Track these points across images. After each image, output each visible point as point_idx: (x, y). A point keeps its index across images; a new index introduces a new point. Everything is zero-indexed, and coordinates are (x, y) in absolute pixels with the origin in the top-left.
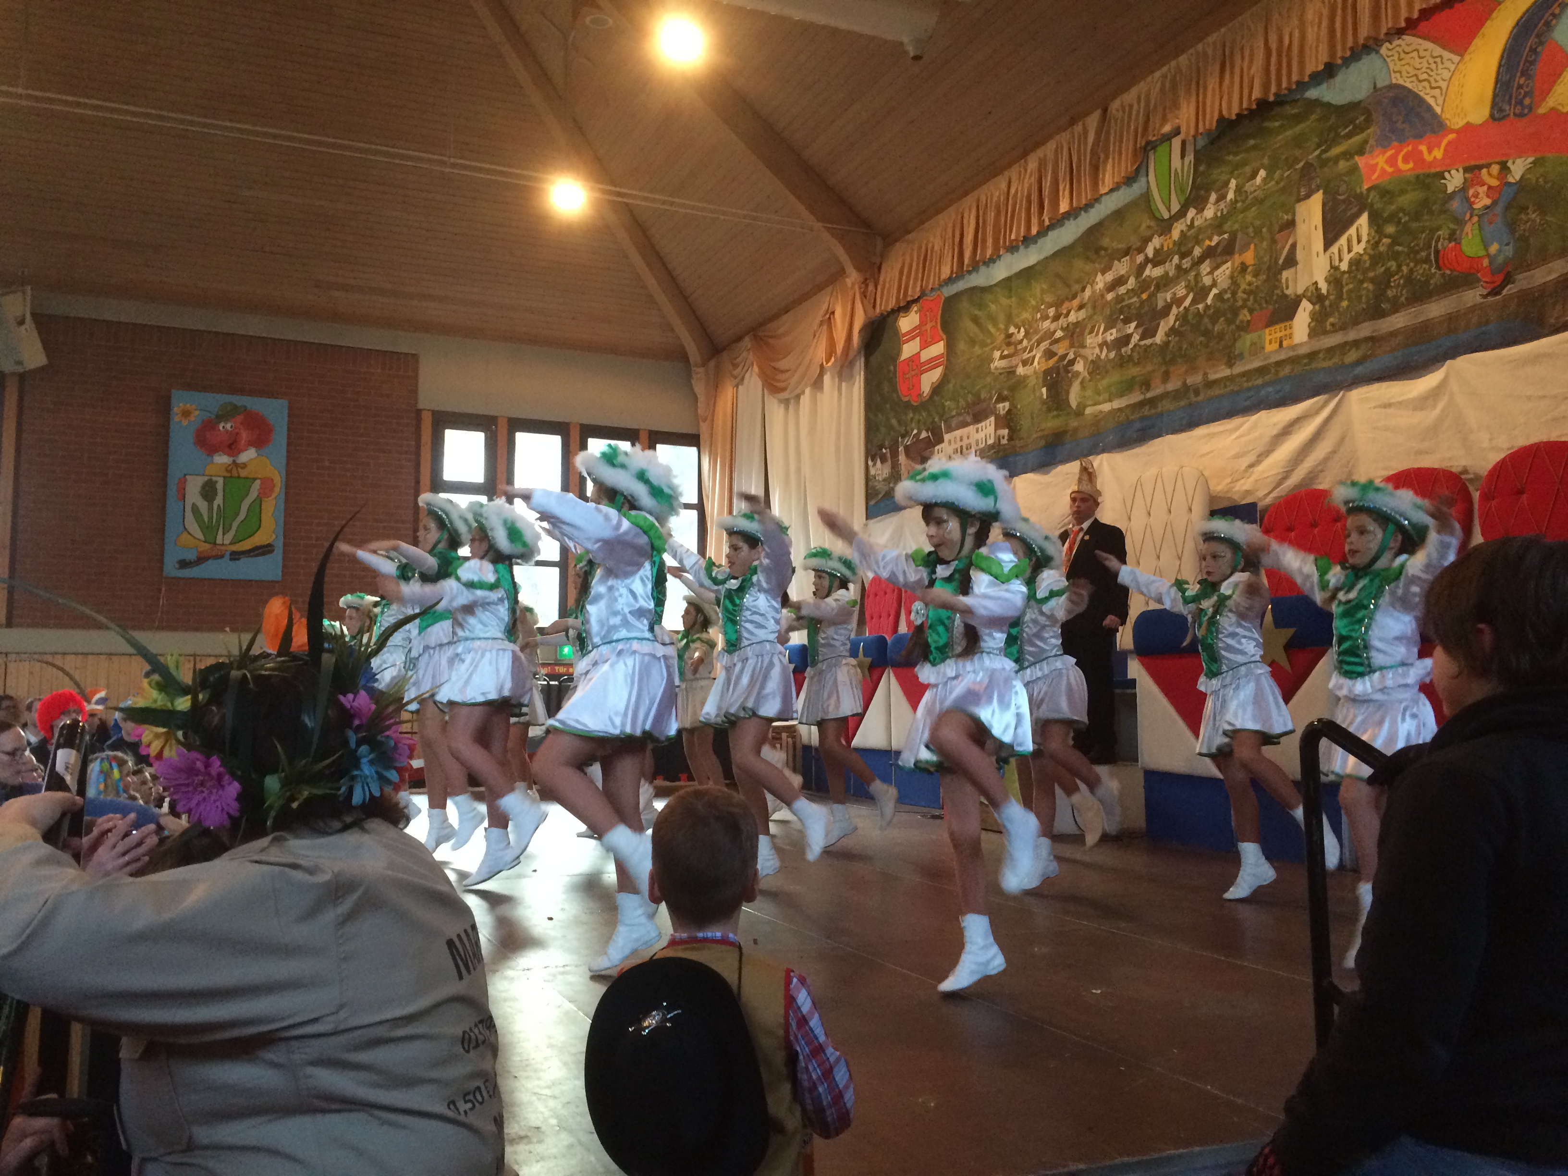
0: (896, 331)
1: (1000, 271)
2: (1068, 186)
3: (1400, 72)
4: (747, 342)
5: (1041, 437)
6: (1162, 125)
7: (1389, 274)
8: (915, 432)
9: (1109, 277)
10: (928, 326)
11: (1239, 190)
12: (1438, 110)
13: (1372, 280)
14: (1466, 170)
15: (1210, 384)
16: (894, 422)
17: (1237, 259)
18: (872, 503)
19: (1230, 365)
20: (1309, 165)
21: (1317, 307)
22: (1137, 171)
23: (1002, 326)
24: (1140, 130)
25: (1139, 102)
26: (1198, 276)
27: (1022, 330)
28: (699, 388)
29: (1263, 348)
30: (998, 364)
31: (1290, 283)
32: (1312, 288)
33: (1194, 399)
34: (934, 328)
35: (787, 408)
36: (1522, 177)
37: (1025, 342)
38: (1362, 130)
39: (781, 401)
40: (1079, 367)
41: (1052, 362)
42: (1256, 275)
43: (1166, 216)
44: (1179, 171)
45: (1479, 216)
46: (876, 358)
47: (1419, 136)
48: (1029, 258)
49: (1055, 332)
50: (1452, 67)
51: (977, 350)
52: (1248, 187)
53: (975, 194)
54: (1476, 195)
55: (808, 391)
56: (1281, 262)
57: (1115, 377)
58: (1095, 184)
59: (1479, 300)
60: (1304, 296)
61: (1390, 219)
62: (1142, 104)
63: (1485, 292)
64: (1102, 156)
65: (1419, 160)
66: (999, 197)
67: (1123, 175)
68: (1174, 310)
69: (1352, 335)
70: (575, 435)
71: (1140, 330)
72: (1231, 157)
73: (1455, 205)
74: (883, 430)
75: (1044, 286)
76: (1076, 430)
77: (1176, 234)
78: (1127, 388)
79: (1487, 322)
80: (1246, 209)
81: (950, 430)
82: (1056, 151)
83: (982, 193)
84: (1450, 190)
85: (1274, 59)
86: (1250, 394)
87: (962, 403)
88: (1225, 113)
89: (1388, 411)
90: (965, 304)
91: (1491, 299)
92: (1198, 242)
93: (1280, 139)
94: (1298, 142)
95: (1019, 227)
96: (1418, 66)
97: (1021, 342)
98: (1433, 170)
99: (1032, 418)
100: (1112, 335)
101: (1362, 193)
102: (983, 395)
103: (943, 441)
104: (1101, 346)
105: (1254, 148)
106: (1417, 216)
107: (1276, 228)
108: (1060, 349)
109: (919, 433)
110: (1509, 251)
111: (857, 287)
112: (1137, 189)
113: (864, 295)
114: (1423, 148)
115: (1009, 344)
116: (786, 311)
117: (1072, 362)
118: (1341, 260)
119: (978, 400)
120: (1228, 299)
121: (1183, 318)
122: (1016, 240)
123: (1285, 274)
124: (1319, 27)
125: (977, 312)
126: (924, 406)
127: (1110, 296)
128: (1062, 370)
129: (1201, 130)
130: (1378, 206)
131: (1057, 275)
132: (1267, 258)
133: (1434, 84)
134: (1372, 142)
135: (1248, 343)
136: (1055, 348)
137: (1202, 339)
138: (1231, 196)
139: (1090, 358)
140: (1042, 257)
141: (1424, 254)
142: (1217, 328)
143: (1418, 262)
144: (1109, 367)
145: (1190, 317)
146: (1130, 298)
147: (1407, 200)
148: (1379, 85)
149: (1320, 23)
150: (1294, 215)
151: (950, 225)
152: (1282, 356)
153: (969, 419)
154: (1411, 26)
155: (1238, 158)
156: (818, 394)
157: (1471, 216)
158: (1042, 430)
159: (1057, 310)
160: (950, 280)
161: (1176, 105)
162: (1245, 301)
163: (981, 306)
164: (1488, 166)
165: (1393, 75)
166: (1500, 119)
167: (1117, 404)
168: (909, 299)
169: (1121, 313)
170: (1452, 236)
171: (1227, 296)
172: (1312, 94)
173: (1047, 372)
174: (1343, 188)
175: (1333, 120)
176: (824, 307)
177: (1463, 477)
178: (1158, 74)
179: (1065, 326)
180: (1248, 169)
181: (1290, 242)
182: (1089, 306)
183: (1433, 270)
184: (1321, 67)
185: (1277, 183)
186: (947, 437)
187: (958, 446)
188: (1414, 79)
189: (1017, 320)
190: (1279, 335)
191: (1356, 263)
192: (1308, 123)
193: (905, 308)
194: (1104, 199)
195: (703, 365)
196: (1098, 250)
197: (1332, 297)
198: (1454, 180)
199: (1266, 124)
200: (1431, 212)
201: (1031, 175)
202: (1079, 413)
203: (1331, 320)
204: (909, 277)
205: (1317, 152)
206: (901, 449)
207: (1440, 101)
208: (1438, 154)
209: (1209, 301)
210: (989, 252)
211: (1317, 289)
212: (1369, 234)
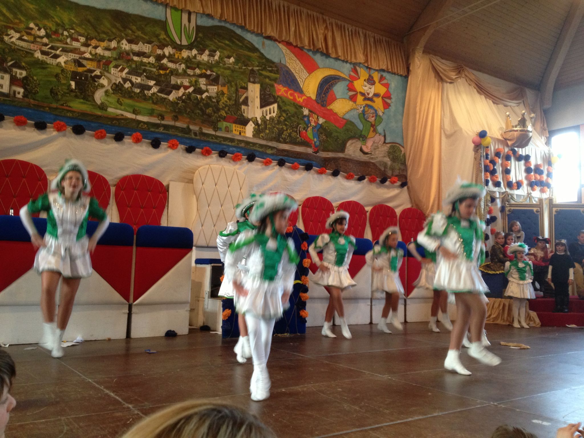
3: (289, 64)
7: (283, 129)
9: (134, 47)
11: (221, 58)
12: (301, 86)
13: (277, 128)
14: (310, 111)
15: (203, 134)
17: (220, 87)
19: (215, 130)
20: (253, 71)
21: (256, 127)
23: (22, 18)
26: (197, 82)
29: (231, 131)
31: (246, 112)
32: (255, 119)
33: (193, 136)
36: (322, 124)
38: (276, 73)
40: (104, 82)
41: (80, 69)
42: (229, 99)
43: (178, 43)
44: (187, 28)
45: (313, 128)
47: (295, 91)
49: (85, 52)
50: (306, 76)
52: (226, 60)
54: (312, 120)
56: (241, 100)
60: (251, 120)
61: (285, 111)
65: (295, 99)
68: (182, 90)
69: (269, 144)
71: (158, 88)
72: (216, 41)
76: (100, 117)
77: (184, 54)
79: (313, 161)
80: (224, 68)
84: (304, 113)
91: (314, 154)
92: (199, 67)
93: (242, 51)
94: (249, 58)
98: (299, 104)
101: (275, 96)
104: (125, 80)
105: (229, 46)
106: (293, 116)
107: (239, 86)
108: (89, 65)
110: (318, 143)
114: (296, 95)
115: (28, 33)
117: (98, 77)
118: (266, 115)
120: (214, 102)
121: (188, 96)
123: (243, 107)
127: (135, 58)
128: (89, 77)
130: (281, 104)
132: (234, 96)
134: (279, 80)
135: (225, 125)
136: (84, 62)
137: (199, 112)
138: (217, 58)
139: (114, 82)
142: (209, 111)
143: (293, 131)
144: (132, 94)
146: (151, 67)
147: (290, 109)
148: (282, 62)
150: (247, 85)
152: (240, 138)
155: (221, 44)
157: (310, 126)
159: (86, 40)
162: (224, 107)
165: (287, 62)
167: (140, 118)
169: (144, 71)
170: (305, 129)
173: (75, 73)
174: (268, 89)
175: (264, 61)
179: (93, 53)
181: (245, 95)
182: (115, 52)
183: (298, 136)
185: (240, 68)
188: (294, 70)
190: (239, 129)
191: (272, 119)
192: (254, 54)
198: (306, 111)
200: (297, 117)
202: (103, 108)
203: (262, 134)
205: (257, 68)
207: (302, 83)
208: (301, 100)
212: (277, 112)
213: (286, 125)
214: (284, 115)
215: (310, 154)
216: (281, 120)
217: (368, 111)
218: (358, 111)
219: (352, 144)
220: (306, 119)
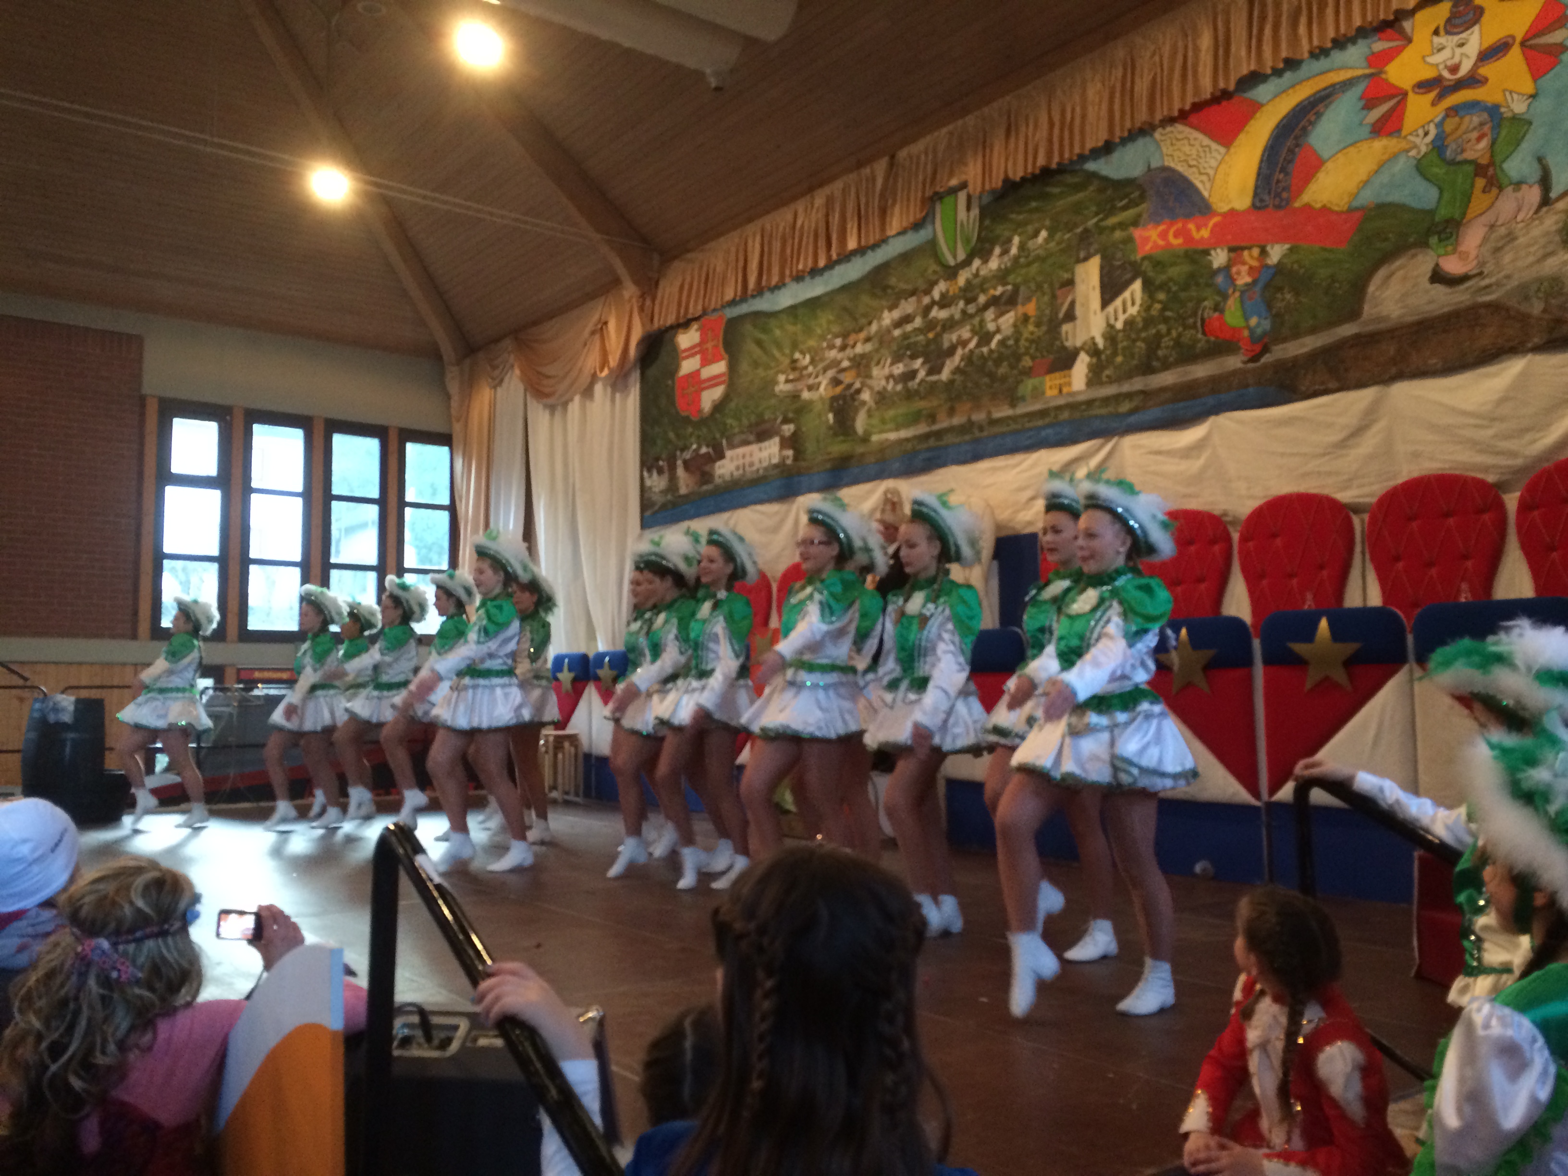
0: (675, 348)
1: (787, 298)
2: (856, 225)
3: (1172, 156)
4: (507, 343)
5: (830, 460)
6: (949, 180)
7: (1159, 336)
8: (694, 446)
9: (896, 314)
10: (709, 345)
11: (1022, 247)
12: (1206, 194)
13: (1144, 340)
14: (1231, 250)
15: (993, 422)
16: (671, 435)
17: (1021, 309)
18: (648, 513)
19: (1013, 405)
20: (1086, 231)
21: (1094, 360)
22: (924, 219)
23: (787, 351)
24: (928, 180)
25: (926, 154)
26: (982, 322)
27: (808, 357)
28: (453, 388)
29: (1043, 393)
30: (782, 386)
31: (1070, 337)
32: (1090, 343)
33: (977, 434)
34: (716, 347)
35: (552, 414)
36: (1279, 262)
37: (810, 369)
38: (1137, 205)
39: (546, 406)
40: (866, 396)
41: (839, 389)
42: (1038, 325)
43: (952, 263)
44: (965, 223)
45: (1242, 293)
46: (653, 371)
47: (1188, 216)
48: (815, 288)
49: (840, 362)
50: (1219, 157)
51: (761, 372)
52: (1031, 244)
53: (759, 223)
54: (1239, 273)
55: (577, 398)
56: (1061, 315)
57: (902, 409)
58: (883, 228)
59: (1239, 365)
60: (1082, 348)
61: (1162, 287)
62: (930, 157)
63: (1245, 358)
64: (890, 202)
65: (1189, 238)
66: (785, 228)
67: (912, 219)
68: (959, 352)
69: (1126, 387)
70: (319, 430)
71: (927, 366)
72: (1013, 216)
73: (1220, 279)
74: (659, 442)
75: (831, 318)
76: (863, 455)
77: (961, 280)
78: (915, 418)
79: (1247, 386)
80: (1029, 265)
81: (732, 446)
82: (844, 190)
83: (767, 222)
84: (1216, 265)
85: (1056, 131)
86: (1031, 433)
87: (745, 422)
88: (1011, 175)
89: (1159, 458)
90: (748, 328)
91: (1251, 365)
92: (984, 291)
93: (1061, 203)
94: (1077, 208)
95: (806, 259)
96: (1188, 153)
97: (806, 368)
98: (1201, 248)
99: (818, 441)
100: (899, 369)
101: (1135, 262)
102: (767, 416)
103: (722, 456)
104: (887, 379)
105: (1037, 210)
106: (1185, 287)
107: (1057, 285)
108: (847, 378)
109: (699, 447)
110: (1267, 325)
111: (634, 300)
112: (923, 235)
113: (642, 309)
114: (1191, 226)
115: (794, 369)
116: (552, 318)
117: (858, 391)
118: (1116, 319)
119: (761, 421)
120: (1011, 346)
121: (969, 359)
122: (803, 271)
123: (1066, 328)
124: (1100, 109)
125: (763, 337)
126: (704, 422)
127: (897, 333)
128: (848, 398)
129: (987, 187)
130: (1151, 274)
131: (845, 309)
132: (1047, 312)
133: (1203, 171)
134: (1145, 216)
135: (1030, 387)
136: (841, 377)
137: (986, 380)
138: (1014, 251)
139: (877, 389)
140: (829, 288)
141: (1191, 321)
142: (1003, 370)
143: (1185, 327)
144: (895, 398)
145: (975, 359)
146: (917, 336)
147: (1176, 272)
148: (1154, 165)
149: (1100, 105)
150: (1073, 274)
151: (733, 249)
152: (1061, 401)
153: (752, 438)
154: (1183, 117)
155: (1021, 217)
156: (588, 403)
157: (1234, 292)
158: (830, 453)
159: (843, 340)
160: (733, 303)
161: (962, 162)
162: (1027, 349)
163: (766, 330)
164: (1249, 248)
165: (1166, 158)
166: (1259, 208)
167: (904, 434)
168: (690, 316)
169: (908, 347)
170: (1217, 308)
171: (1011, 342)
172: (1091, 166)
173: (834, 399)
174: (1119, 255)
175: (1109, 192)
176: (596, 317)
177: (1225, 519)
178: (944, 131)
179: (852, 355)
180: (1030, 229)
181: (1069, 299)
182: (875, 340)
183: (1200, 336)
184: (1100, 144)
185: (1058, 244)
186: (729, 453)
187: (741, 462)
188: (1184, 164)
189: (802, 347)
190: (1058, 382)
191: (1130, 323)
192: (1087, 193)
193: (685, 325)
194: (891, 240)
195: (459, 362)
196: (885, 288)
197: (1108, 352)
198: (1219, 258)
199: (1049, 189)
200: (1197, 284)
201: (817, 211)
202: (865, 440)
203: (1107, 372)
204: (689, 296)
205: (1095, 220)
206: (679, 463)
207: (1208, 185)
208: (1205, 233)
209: (993, 345)
210: (775, 280)
211: (1095, 344)
212: (1142, 299)
213: (1166, 320)
214: (1161, 296)
215: (1234, 373)
216: (1154, 312)
217: (1456, 129)
218: (1413, 152)
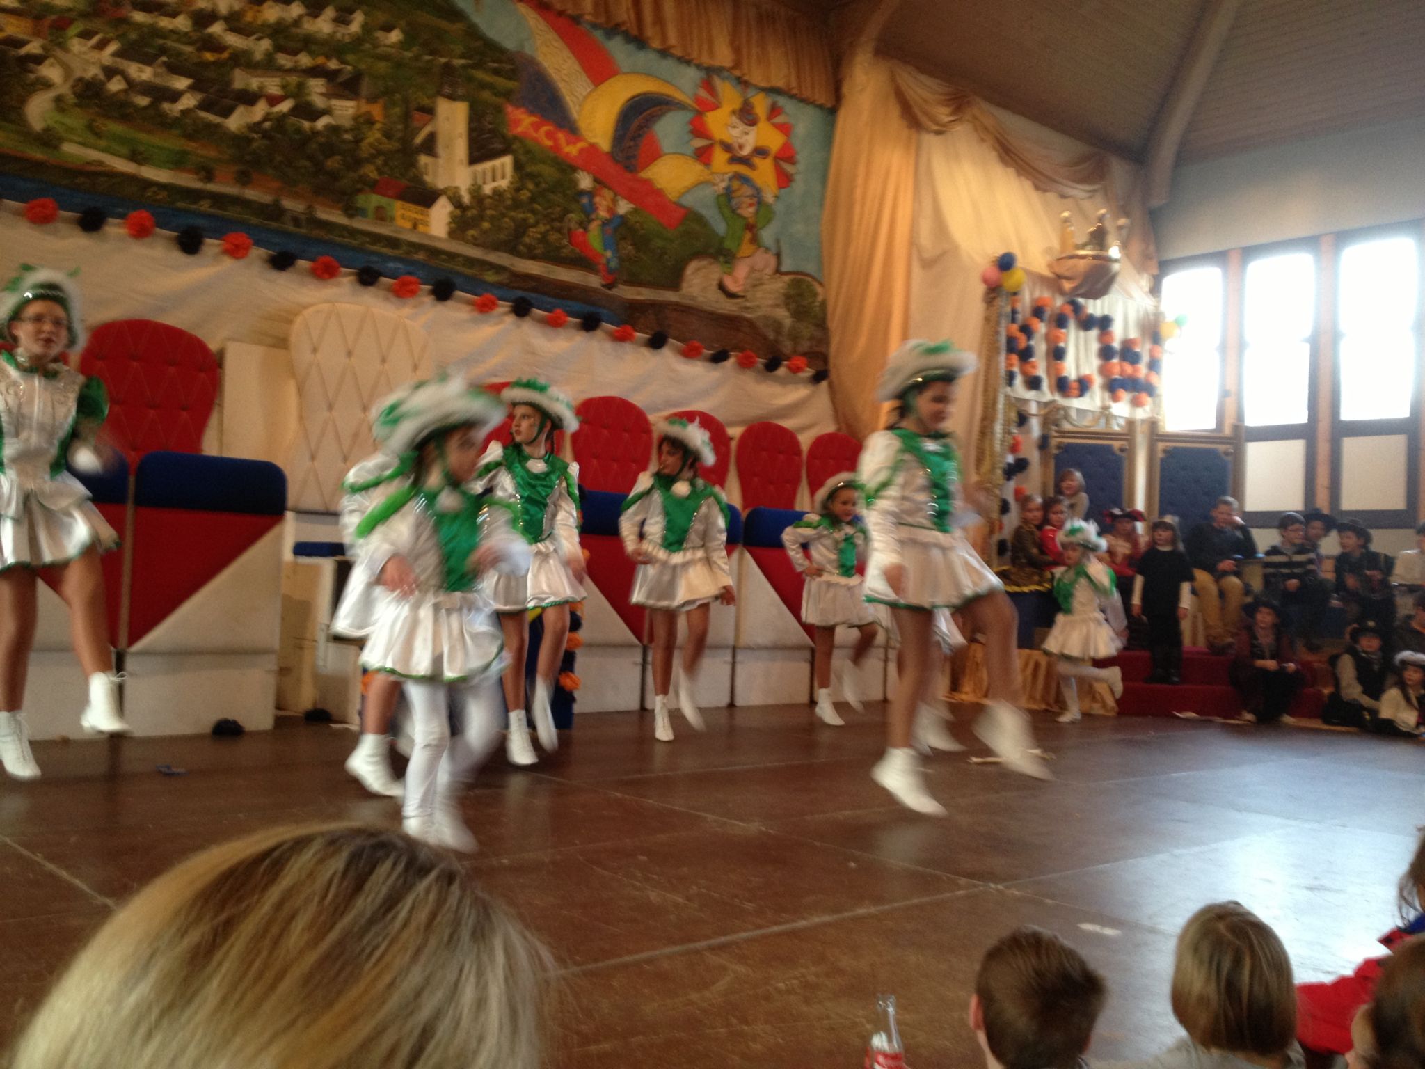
7: (526, 223)
11: (367, 31)
12: (574, 115)
13: (511, 219)
14: (596, 181)
15: (315, 222)
17: (363, 105)
19: (348, 214)
20: (451, 66)
21: (458, 212)
26: (303, 87)
29: (391, 219)
31: (430, 173)
32: (453, 191)
33: (290, 226)
36: (626, 216)
40: (53, 74)
42: (386, 136)
45: (602, 222)
47: (558, 126)
50: (587, 90)
52: (379, 35)
54: (599, 205)
56: (417, 142)
60: (444, 193)
61: (534, 178)
63: (603, 282)
65: (557, 146)
68: (261, 106)
69: (492, 257)
71: (199, 96)
76: (43, 166)
79: (601, 307)
84: (581, 186)
91: (606, 291)
93: (423, 17)
100: (138, 71)
101: (507, 136)
104: (108, 72)
106: (554, 190)
107: (412, 105)
110: (616, 262)
114: (561, 137)
117: (37, 59)
118: (484, 182)
120: (346, 141)
121: (275, 122)
123: (422, 158)
128: (13, 58)
130: (524, 158)
132: (399, 128)
134: (517, 96)
135: (373, 203)
138: (354, 28)
139: (80, 75)
141: (557, 224)
143: (553, 229)
144: (122, 107)
146: (180, 42)
147: (546, 171)
148: (526, 51)
150: (434, 105)
152: (416, 239)
157: (596, 219)
162: (371, 156)
166: (616, 160)
170: (582, 225)
174: (490, 118)
181: (429, 128)
183: (565, 242)
188: (557, 72)
190: (411, 214)
191: (497, 193)
197: (474, 212)
198: (585, 181)
200: (564, 194)
202: (49, 143)
203: (472, 232)
205: (462, 62)
207: (577, 108)
208: (573, 151)
211: (459, 195)
212: (513, 177)
213: (533, 212)
214: (531, 186)
215: (594, 290)
216: (523, 197)
217: (738, 189)
218: (716, 188)
219: (699, 269)
220: (585, 200)
